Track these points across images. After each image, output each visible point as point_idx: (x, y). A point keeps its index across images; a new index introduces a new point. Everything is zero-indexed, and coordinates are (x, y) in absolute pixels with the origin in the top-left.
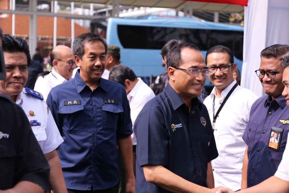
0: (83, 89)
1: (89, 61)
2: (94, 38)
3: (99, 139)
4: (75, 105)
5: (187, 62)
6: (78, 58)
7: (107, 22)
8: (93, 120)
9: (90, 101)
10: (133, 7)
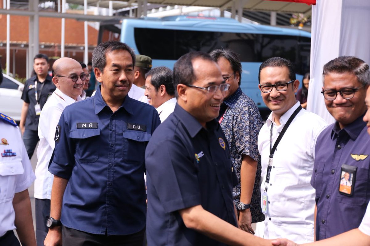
0: (102, 110)
1: (112, 74)
2: (118, 46)
3: (116, 172)
4: (91, 128)
5: (203, 78)
6: (99, 71)
7: (121, 24)
8: (111, 148)
9: (110, 125)
10: (165, 5)
